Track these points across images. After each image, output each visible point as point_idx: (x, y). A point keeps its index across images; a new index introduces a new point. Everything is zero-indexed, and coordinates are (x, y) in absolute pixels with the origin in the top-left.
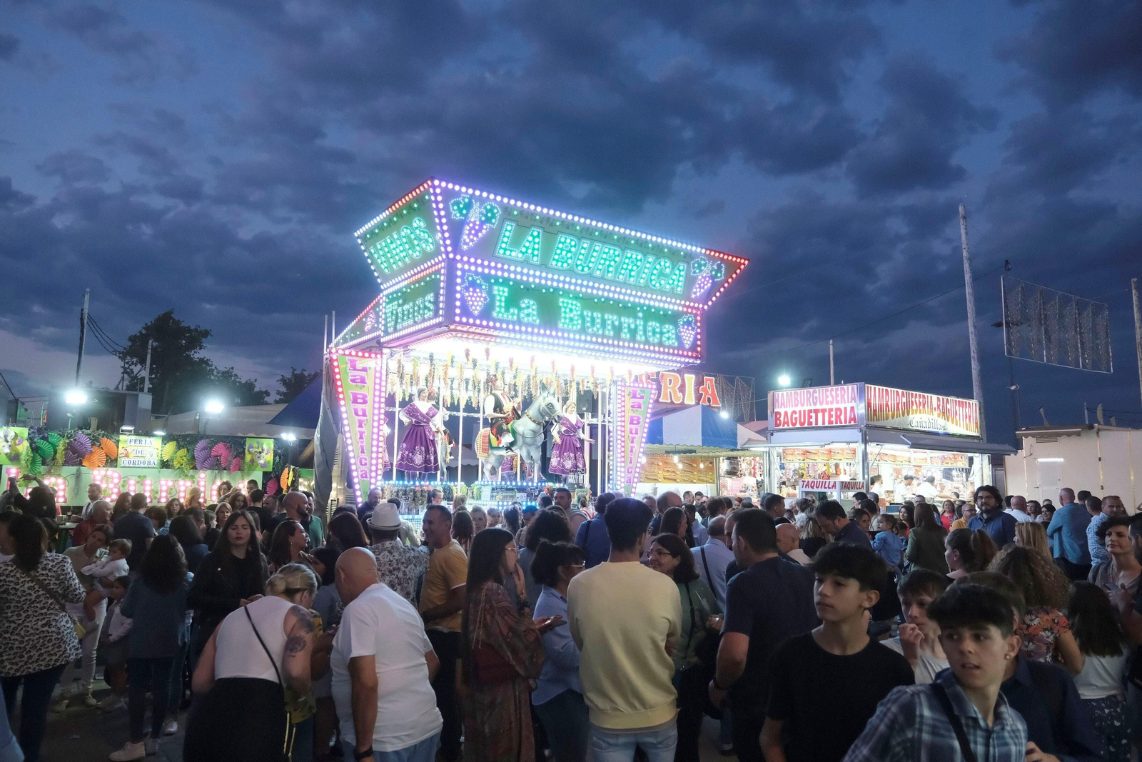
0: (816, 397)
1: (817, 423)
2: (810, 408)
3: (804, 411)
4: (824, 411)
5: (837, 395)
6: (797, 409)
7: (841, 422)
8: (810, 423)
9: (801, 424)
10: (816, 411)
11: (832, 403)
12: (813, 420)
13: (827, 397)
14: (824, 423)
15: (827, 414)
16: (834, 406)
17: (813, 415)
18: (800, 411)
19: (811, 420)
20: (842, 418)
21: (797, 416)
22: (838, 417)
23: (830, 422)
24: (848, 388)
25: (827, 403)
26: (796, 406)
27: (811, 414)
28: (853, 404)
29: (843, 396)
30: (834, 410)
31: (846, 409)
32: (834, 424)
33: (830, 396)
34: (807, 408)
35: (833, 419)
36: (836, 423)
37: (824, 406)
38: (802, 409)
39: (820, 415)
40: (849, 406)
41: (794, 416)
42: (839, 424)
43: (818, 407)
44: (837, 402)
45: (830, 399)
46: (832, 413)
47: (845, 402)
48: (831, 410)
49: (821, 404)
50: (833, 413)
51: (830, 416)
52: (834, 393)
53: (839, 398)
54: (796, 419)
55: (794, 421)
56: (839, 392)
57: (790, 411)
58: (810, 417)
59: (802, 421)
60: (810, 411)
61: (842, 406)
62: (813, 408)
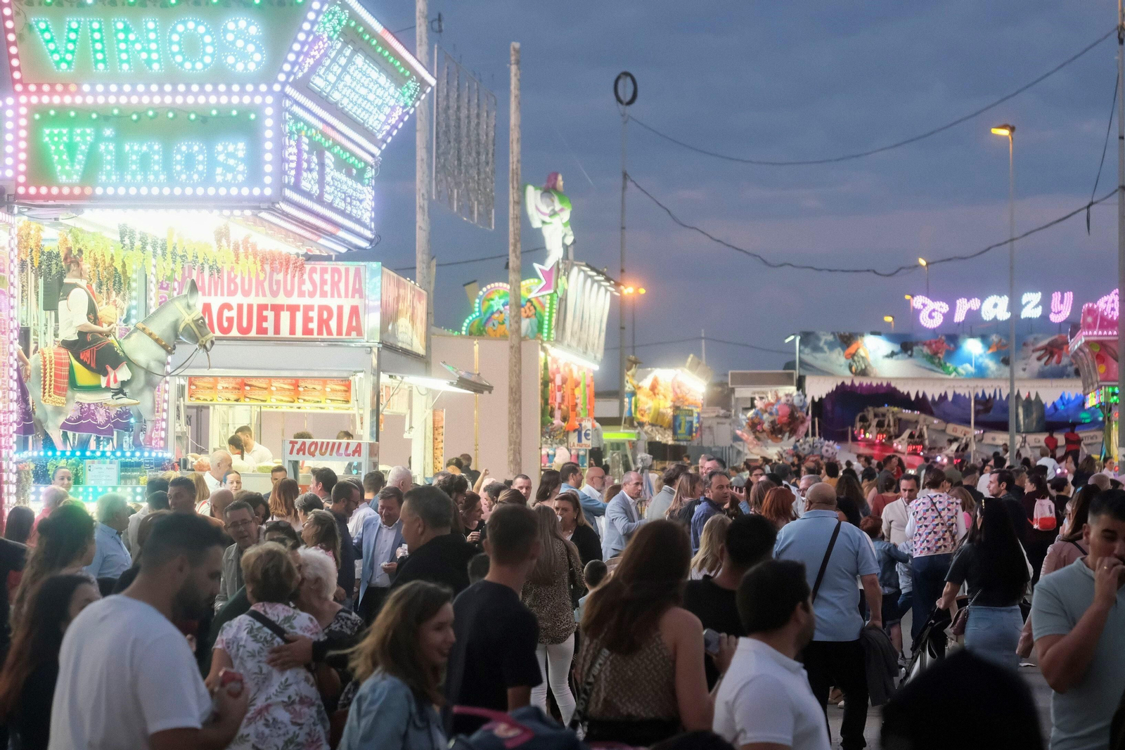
0: (278, 282)
1: (277, 330)
2: (262, 301)
3: (250, 307)
4: (293, 309)
5: (323, 282)
6: (234, 301)
7: (330, 333)
8: (262, 330)
9: (240, 329)
10: (277, 309)
11: (312, 295)
12: (269, 325)
13: (302, 282)
14: (292, 331)
15: (299, 316)
16: (317, 301)
17: (270, 314)
18: (240, 307)
19: (265, 325)
20: (333, 324)
21: (234, 313)
22: (324, 323)
23: (307, 331)
24: (347, 270)
25: (301, 294)
26: (232, 293)
27: (265, 313)
28: (356, 301)
29: (335, 285)
30: (316, 309)
31: (340, 308)
32: (315, 336)
33: (307, 281)
34: (256, 300)
35: (314, 325)
36: (320, 332)
37: (294, 300)
38: (245, 301)
39: (285, 317)
40: (347, 305)
41: (226, 313)
42: (325, 336)
43: (281, 300)
44: (324, 294)
45: (308, 287)
46: (311, 314)
47: (339, 296)
48: (308, 308)
49: (289, 294)
50: (314, 314)
51: (307, 320)
52: (317, 277)
53: (327, 288)
54: (230, 320)
55: (225, 324)
56: (328, 277)
57: (216, 304)
58: (262, 319)
59: (245, 324)
60: (262, 307)
61: (333, 303)
62: (268, 300)
